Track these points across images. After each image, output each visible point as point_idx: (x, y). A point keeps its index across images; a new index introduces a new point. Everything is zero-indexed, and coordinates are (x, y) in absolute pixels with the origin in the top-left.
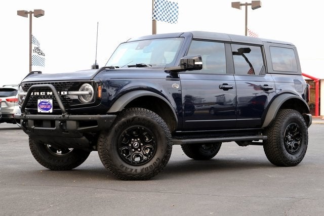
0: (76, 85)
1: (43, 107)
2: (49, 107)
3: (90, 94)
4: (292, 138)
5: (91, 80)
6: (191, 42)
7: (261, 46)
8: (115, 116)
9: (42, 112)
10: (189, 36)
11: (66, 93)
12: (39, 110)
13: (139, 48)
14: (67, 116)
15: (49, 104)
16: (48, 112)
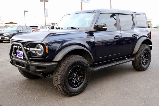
0: (34, 45)
1: (19, 55)
2: (21, 55)
3: (42, 51)
4: (145, 57)
5: (42, 42)
6: (99, 15)
7: (132, 15)
8: (57, 63)
9: (19, 57)
10: (98, 12)
11: (29, 49)
12: (18, 56)
13: (72, 18)
14: (29, 63)
15: (21, 54)
16: (21, 58)
